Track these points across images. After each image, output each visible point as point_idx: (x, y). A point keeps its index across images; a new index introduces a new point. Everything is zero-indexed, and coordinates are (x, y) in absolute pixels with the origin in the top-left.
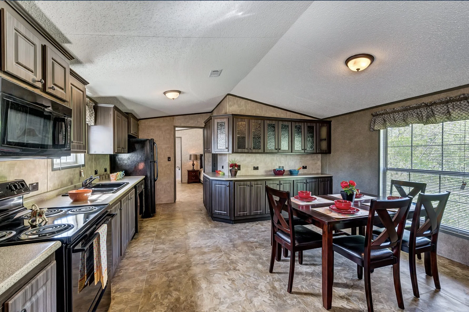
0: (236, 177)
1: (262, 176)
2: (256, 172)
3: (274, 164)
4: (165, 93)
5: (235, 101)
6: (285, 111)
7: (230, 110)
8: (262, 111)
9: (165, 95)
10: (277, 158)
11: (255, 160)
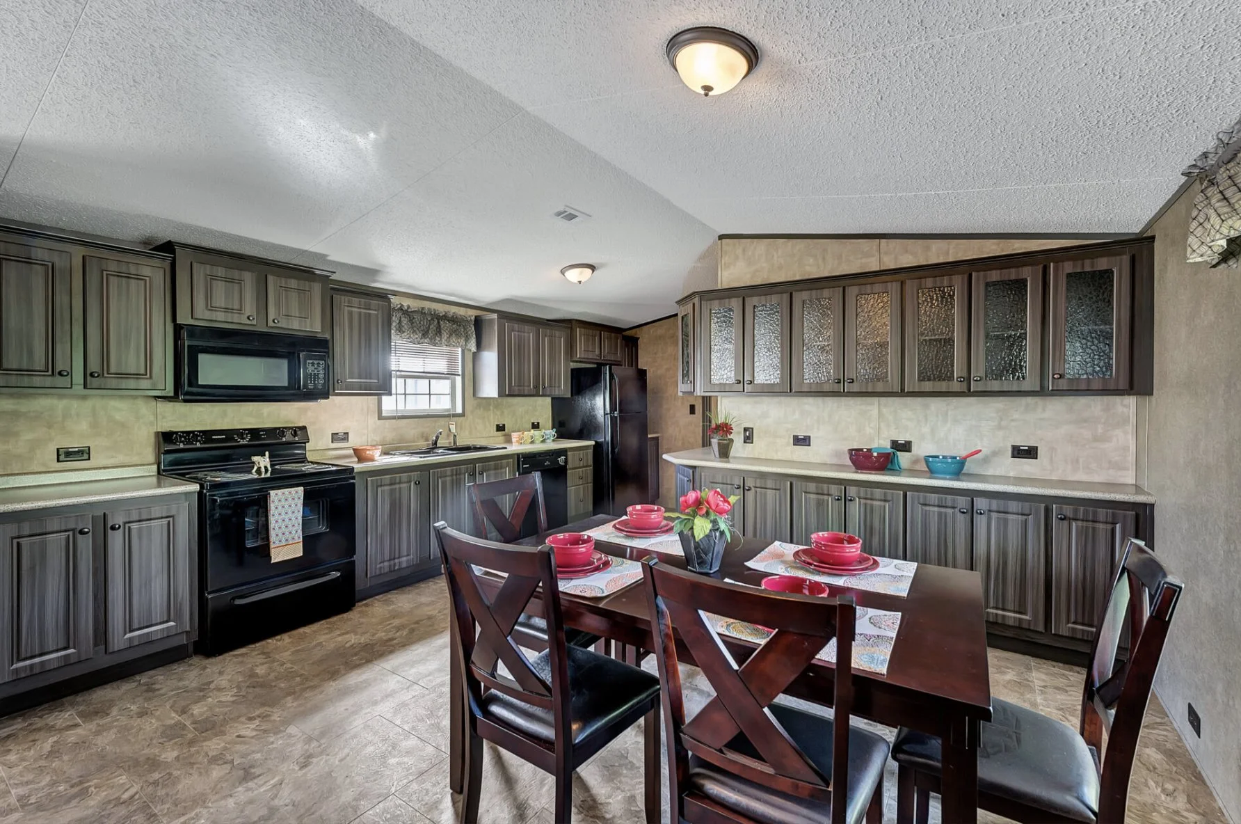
0: (728, 462)
1: (824, 465)
2: (800, 453)
3: (868, 430)
4: (562, 272)
5: (739, 251)
6: (920, 242)
7: (724, 279)
8: (824, 259)
9: (563, 275)
10: (884, 410)
11: (797, 416)
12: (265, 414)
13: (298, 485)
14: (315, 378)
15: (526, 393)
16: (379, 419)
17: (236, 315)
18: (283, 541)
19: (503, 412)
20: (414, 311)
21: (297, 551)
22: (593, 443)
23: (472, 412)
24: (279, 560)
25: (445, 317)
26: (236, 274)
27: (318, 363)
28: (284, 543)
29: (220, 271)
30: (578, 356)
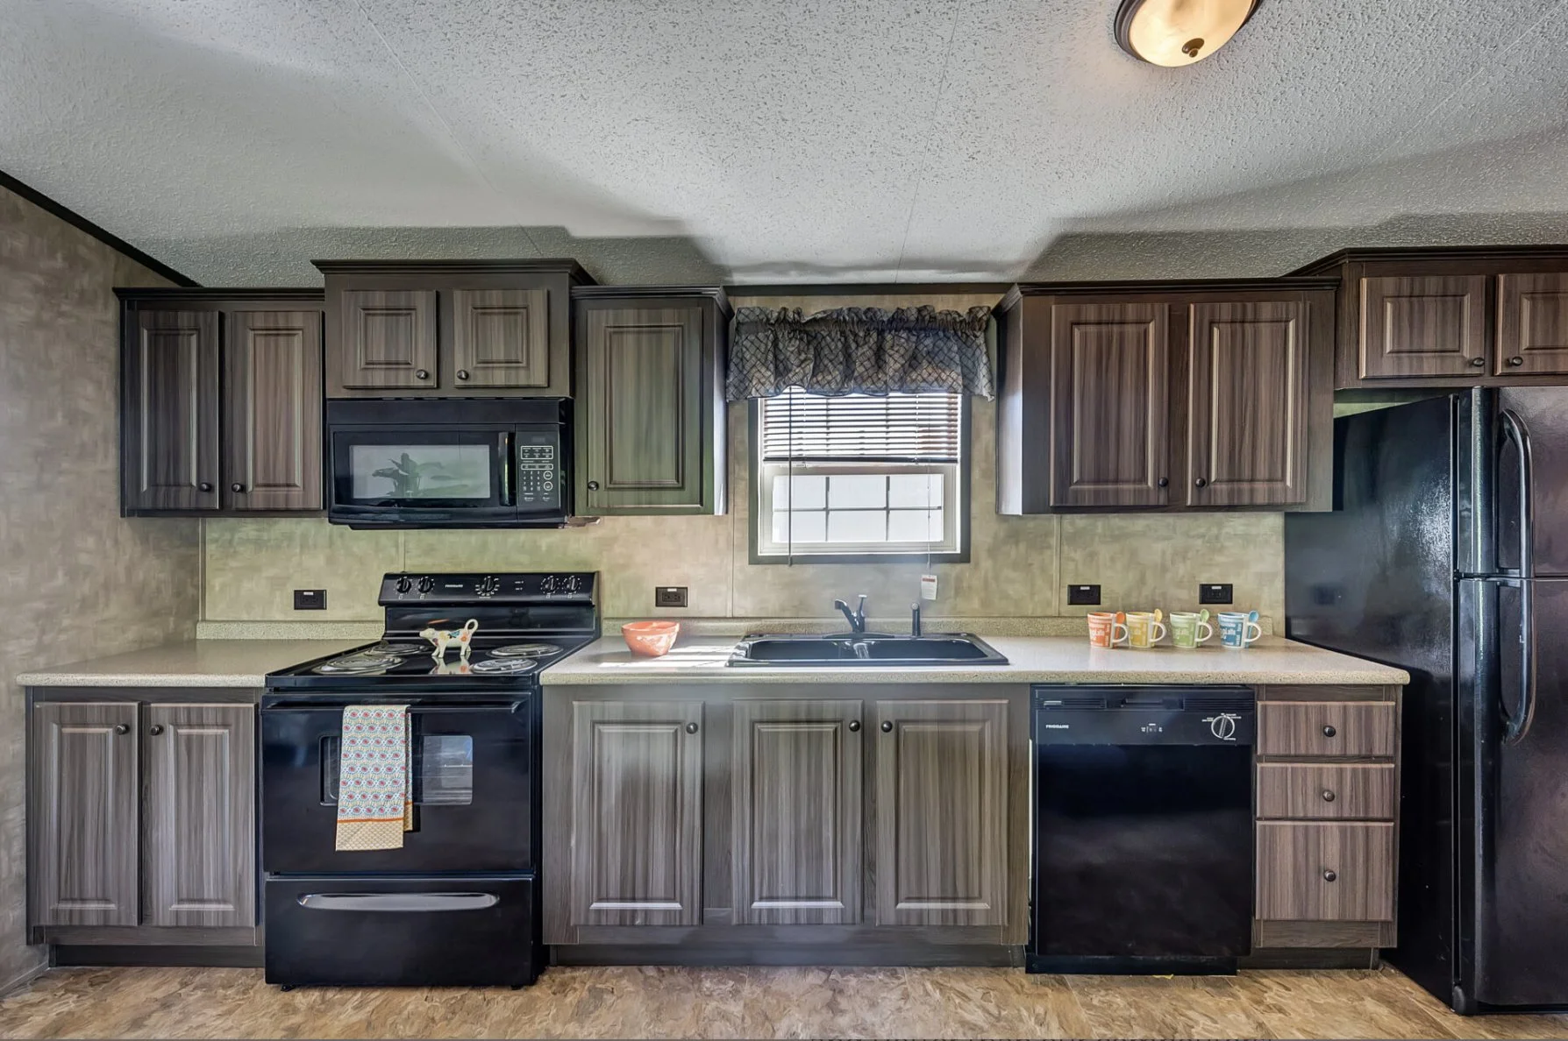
14: (535, 481)
15: (1128, 500)
16: (750, 563)
17: (402, 374)
18: (363, 810)
19: (1092, 556)
20: (814, 321)
21: (391, 837)
22: (1402, 677)
23: (993, 552)
24: (350, 848)
25: (898, 322)
26: (402, 299)
27: (542, 451)
28: (363, 815)
29: (379, 299)
30: (1363, 375)
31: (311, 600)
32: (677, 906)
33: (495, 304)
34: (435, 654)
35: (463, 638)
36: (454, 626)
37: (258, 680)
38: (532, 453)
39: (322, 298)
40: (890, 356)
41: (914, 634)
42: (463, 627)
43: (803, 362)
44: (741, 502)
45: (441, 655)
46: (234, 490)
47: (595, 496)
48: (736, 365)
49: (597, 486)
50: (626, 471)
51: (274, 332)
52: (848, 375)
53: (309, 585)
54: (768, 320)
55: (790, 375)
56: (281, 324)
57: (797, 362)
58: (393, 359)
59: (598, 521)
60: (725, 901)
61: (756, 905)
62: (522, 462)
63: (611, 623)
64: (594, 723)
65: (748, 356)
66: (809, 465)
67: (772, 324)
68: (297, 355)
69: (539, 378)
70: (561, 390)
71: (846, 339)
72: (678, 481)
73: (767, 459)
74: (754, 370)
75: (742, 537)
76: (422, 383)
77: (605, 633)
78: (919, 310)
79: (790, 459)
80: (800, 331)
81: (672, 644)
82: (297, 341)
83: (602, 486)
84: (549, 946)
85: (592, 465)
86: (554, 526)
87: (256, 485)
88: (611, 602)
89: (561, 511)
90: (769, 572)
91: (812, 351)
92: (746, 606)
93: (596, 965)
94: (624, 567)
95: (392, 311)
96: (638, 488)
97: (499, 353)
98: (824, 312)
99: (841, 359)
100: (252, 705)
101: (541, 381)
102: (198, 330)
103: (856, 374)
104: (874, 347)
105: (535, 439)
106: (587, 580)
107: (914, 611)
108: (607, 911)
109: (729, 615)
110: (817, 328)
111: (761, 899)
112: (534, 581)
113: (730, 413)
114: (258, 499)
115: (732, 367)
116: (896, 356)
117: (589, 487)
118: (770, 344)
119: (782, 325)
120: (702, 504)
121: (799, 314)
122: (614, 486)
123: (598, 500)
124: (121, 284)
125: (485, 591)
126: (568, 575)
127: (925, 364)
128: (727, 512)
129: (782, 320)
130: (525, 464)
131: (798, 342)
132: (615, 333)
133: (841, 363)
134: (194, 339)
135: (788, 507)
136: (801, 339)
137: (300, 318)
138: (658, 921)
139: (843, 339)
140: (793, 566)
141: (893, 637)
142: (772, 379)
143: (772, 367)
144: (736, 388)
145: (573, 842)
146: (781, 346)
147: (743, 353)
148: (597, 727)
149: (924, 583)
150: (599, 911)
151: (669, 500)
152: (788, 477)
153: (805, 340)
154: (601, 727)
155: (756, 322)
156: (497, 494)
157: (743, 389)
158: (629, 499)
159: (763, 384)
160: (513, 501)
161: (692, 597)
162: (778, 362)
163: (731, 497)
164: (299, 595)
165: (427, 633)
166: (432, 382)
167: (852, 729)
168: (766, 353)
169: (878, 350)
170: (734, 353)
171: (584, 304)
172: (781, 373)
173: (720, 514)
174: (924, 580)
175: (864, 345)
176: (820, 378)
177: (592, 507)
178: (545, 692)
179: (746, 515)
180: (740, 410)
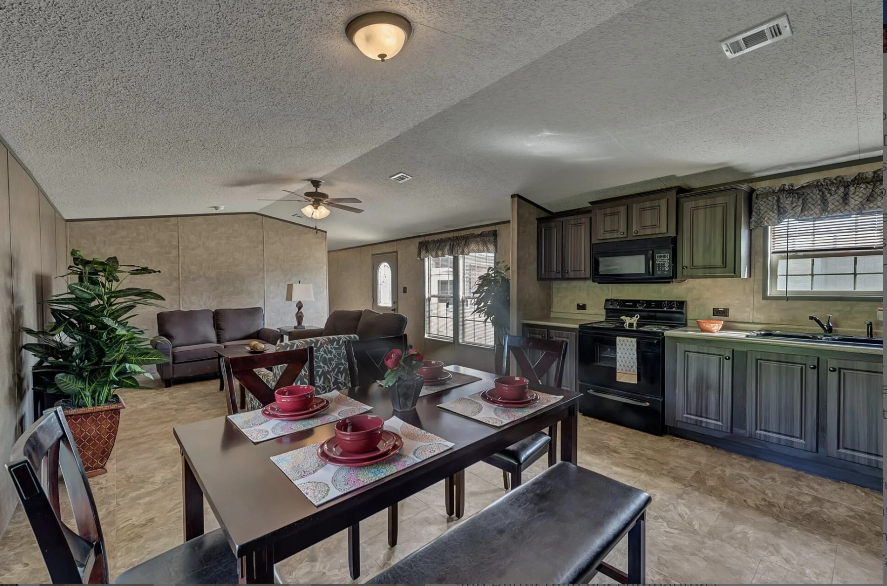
12: (663, 291)
13: (633, 337)
14: (662, 267)
17: (615, 234)
18: (624, 370)
26: (615, 210)
27: (664, 256)
28: (624, 371)
29: (608, 211)
31: (582, 307)
32: (720, 423)
33: (648, 206)
34: (625, 325)
35: (634, 320)
36: (632, 316)
37: (577, 326)
38: (660, 257)
39: (591, 212)
40: (852, 198)
41: (868, 336)
42: (634, 317)
43: (794, 207)
44: (758, 271)
45: (628, 325)
46: (565, 272)
47: (685, 271)
48: (756, 213)
49: (687, 267)
50: (699, 260)
51: (576, 225)
52: (824, 210)
53: (581, 303)
54: (774, 191)
55: (786, 214)
56: (579, 222)
57: (791, 208)
58: (613, 229)
59: (686, 281)
60: (743, 426)
61: (758, 432)
62: (656, 260)
63: (692, 321)
64: (685, 351)
65: (762, 208)
66: (799, 254)
67: (776, 193)
68: (583, 231)
69: (664, 230)
70: (672, 233)
71: (823, 193)
72: (723, 264)
73: (774, 253)
74: (766, 214)
75: (758, 286)
76: (622, 236)
77: (689, 325)
78: (875, 172)
79: (788, 252)
80: (794, 193)
81: (719, 329)
82: (583, 227)
83: (689, 268)
84: (667, 425)
85: (685, 259)
86: (669, 282)
87: (571, 271)
88: (692, 313)
89: (671, 277)
90: (774, 304)
91: (801, 201)
92: (760, 317)
93: (685, 439)
94: (698, 299)
95: (613, 214)
96: (704, 267)
97: (648, 223)
98: (808, 183)
99: (820, 203)
100: (575, 333)
101: (665, 231)
102: (557, 227)
103: (829, 209)
104: (842, 195)
105: (662, 252)
106: (681, 304)
107: (868, 325)
108: (690, 419)
109: (751, 321)
110: (804, 191)
111: (761, 430)
112: (659, 304)
113: (752, 234)
114: (572, 275)
115: (754, 213)
116: (857, 198)
117: (683, 268)
118: (775, 202)
119: (782, 192)
120: (735, 272)
121: (792, 186)
122: (693, 266)
123: (687, 273)
124: (538, 217)
125: (640, 306)
126: (673, 301)
127: (879, 198)
128: (750, 277)
129: (782, 190)
130: (658, 261)
131: (791, 199)
132: (695, 209)
133: (819, 205)
134: (555, 230)
135: (786, 274)
136: (794, 197)
137: (584, 219)
138: (712, 427)
139: (821, 193)
140: (789, 301)
141: (852, 337)
142: (776, 217)
143: (776, 211)
144: (756, 222)
145: (677, 391)
146: (781, 201)
147: (759, 207)
148: (686, 353)
149: (878, 312)
150: (687, 418)
151: (719, 272)
152: (786, 260)
153: (796, 197)
154: (688, 353)
155: (767, 193)
156: (648, 272)
157: (759, 224)
158: (700, 272)
159: (771, 220)
160: (653, 274)
161: (731, 313)
162: (780, 209)
163: (752, 270)
164: (578, 305)
165: (623, 318)
166: (625, 236)
167: (811, 368)
168: (773, 205)
169: (845, 195)
170: (755, 208)
171: (682, 200)
172: (781, 213)
173: (746, 277)
174: (879, 310)
175: (835, 194)
176: (806, 213)
177: (684, 275)
178: (666, 338)
179: (761, 278)
180: (758, 232)
